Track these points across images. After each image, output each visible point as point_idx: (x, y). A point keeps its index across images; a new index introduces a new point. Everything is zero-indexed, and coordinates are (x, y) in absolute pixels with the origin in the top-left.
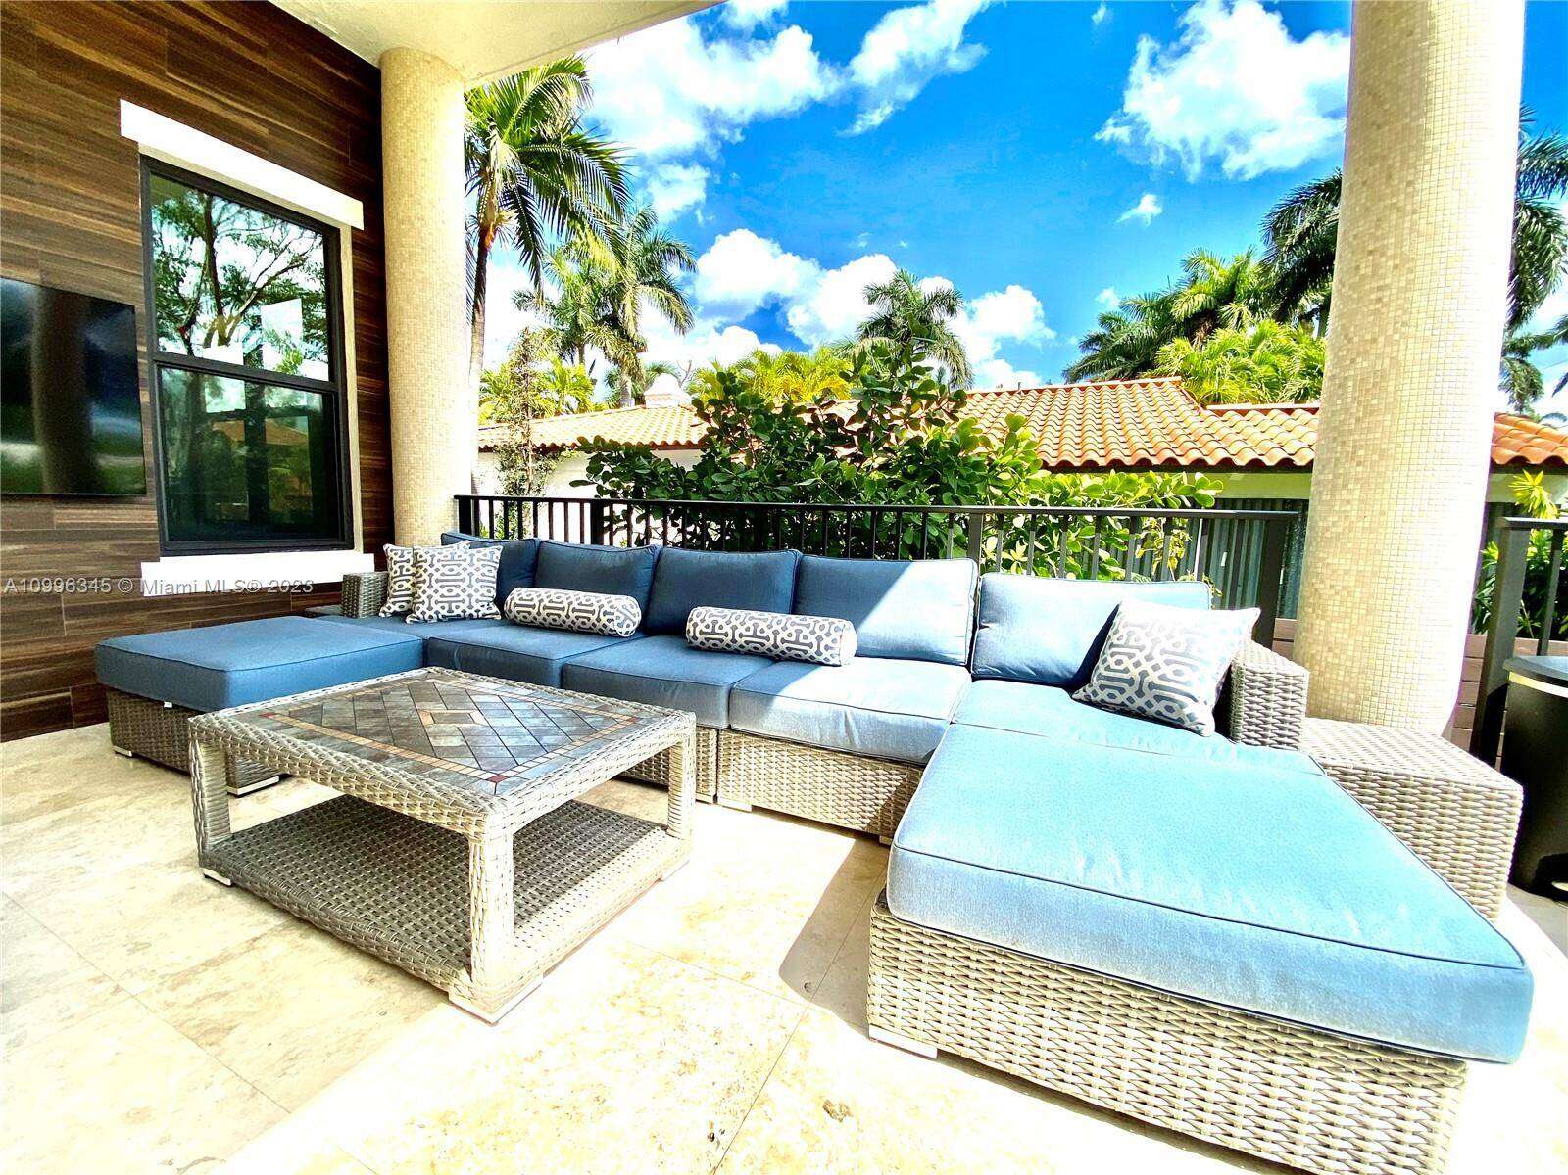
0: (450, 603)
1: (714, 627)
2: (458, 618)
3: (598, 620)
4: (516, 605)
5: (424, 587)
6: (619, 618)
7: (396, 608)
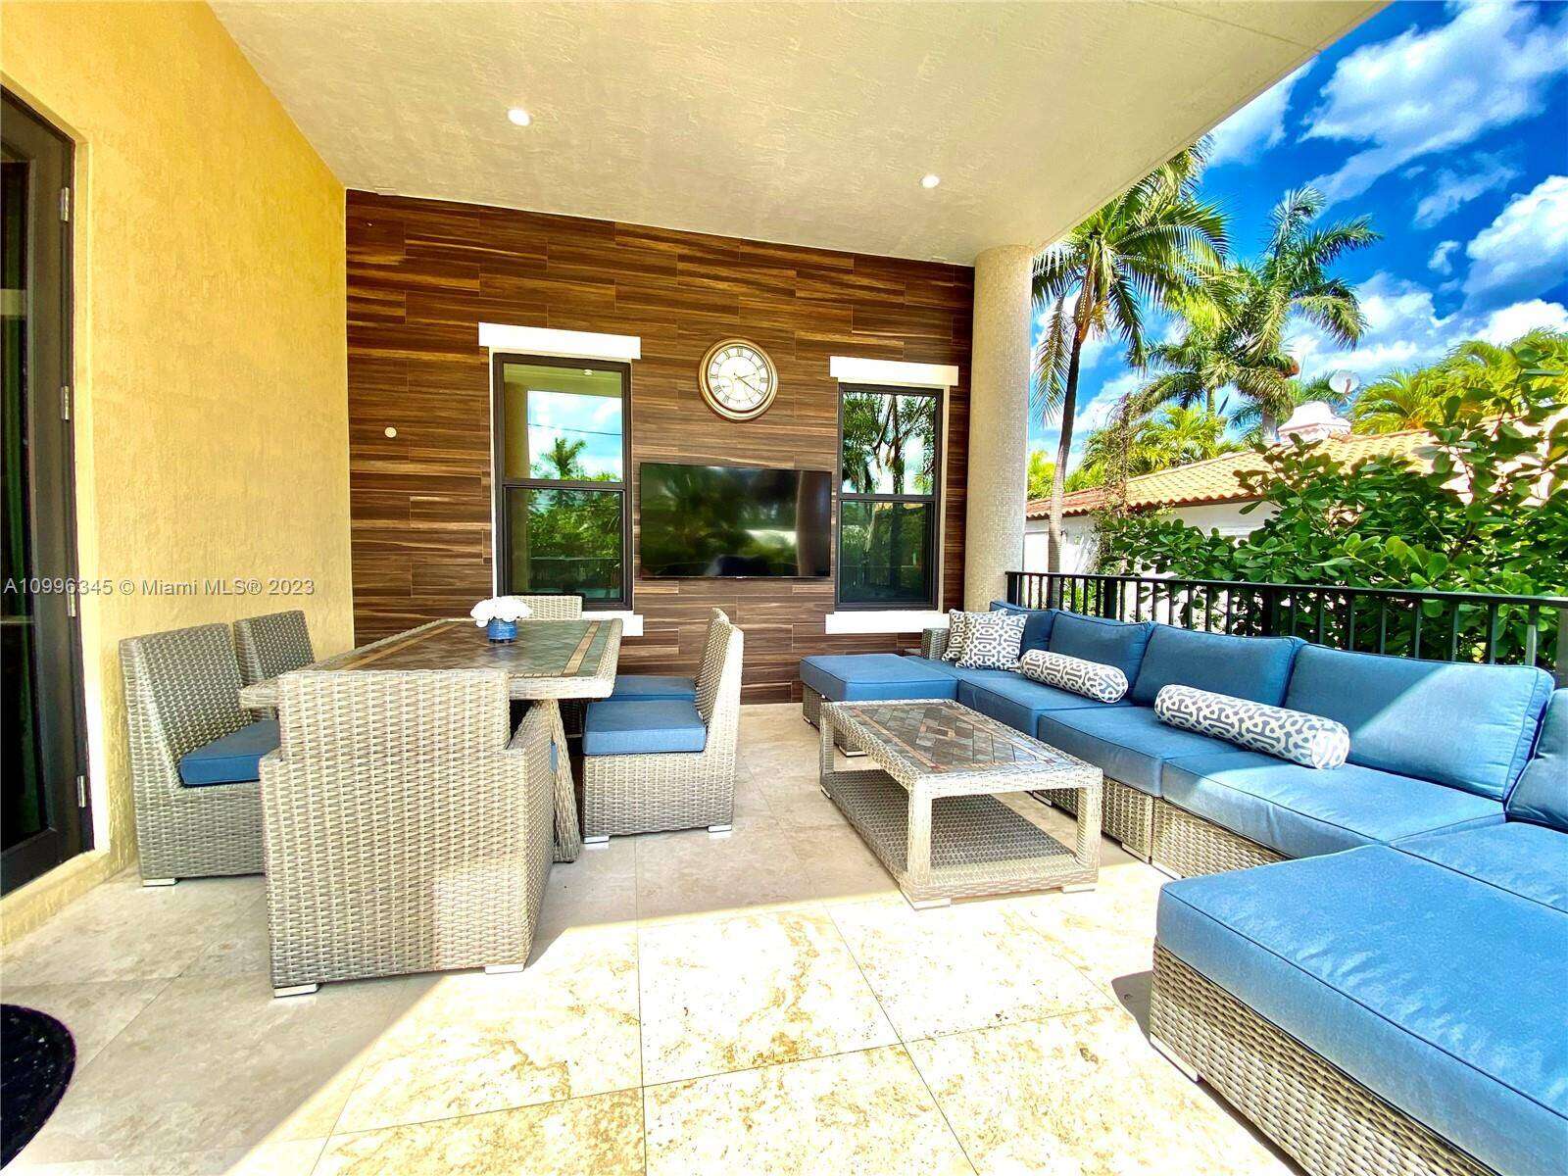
0: (984, 656)
1: (1180, 705)
2: (988, 668)
3: (1084, 684)
4: (1027, 663)
5: (969, 642)
6: (1100, 684)
7: (951, 655)
